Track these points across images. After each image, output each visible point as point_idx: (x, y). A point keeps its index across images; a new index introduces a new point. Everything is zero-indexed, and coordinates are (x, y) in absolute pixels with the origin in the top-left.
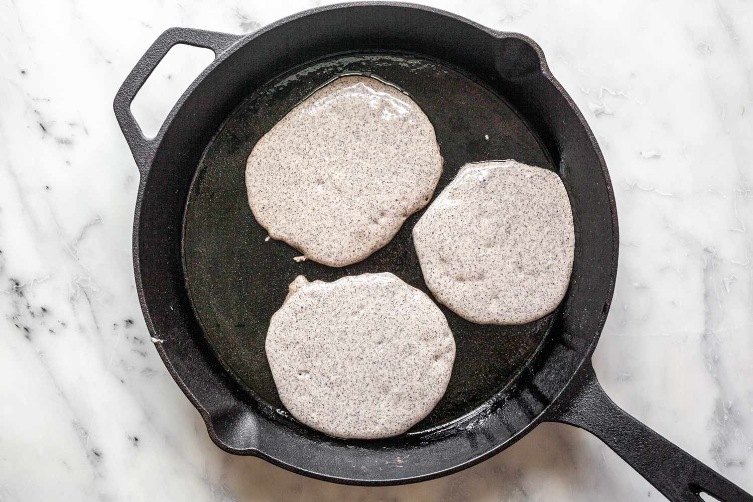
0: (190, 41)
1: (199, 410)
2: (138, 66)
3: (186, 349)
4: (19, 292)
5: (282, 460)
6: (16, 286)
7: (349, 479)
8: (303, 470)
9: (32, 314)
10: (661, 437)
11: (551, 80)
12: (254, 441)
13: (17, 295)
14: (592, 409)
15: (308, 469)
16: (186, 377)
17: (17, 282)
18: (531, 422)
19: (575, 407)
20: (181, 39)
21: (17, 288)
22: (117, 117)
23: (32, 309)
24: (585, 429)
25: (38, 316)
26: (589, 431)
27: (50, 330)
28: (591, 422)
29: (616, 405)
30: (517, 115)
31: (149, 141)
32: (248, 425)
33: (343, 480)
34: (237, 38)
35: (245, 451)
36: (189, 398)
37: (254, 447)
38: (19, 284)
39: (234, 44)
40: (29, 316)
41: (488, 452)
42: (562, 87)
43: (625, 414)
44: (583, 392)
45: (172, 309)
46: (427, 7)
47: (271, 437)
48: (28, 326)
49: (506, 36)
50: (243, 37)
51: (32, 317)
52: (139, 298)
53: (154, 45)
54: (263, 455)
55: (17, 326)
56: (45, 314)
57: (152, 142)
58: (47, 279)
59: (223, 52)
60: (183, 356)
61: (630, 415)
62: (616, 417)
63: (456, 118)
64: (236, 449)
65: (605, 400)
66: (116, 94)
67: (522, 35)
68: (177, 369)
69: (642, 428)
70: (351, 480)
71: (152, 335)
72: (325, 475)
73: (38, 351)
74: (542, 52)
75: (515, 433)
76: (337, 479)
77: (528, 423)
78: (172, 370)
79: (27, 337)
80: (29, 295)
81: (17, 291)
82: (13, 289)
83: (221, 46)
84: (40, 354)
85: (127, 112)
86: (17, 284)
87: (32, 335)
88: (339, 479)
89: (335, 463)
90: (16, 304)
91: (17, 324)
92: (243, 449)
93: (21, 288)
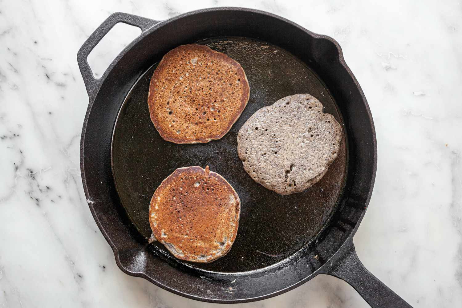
0: (127, 21)
1: (111, 246)
2: (94, 34)
3: (108, 208)
4: (33, 177)
5: (159, 282)
6: (31, 173)
7: (198, 297)
8: (171, 289)
9: (41, 190)
10: (390, 290)
11: (345, 66)
12: (143, 268)
13: (31, 179)
14: (350, 269)
15: (174, 289)
16: (106, 226)
17: (32, 171)
18: (312, 273)
19: (340, 267)
20: (122, 20)
21: (31, 174)
22: (78, 63)
23: (40, 188)
24: (345, 280)
25: (44, 192)
26: (347, 282)
27: (52, 200)
28: (349, 277)
29: (365, 268)
30: (323, 85)
31: (96, 80)
32: (141, 259)
33: (195, 297)
34: (156, 22)
35: (137, 274)
36: (106, 238)
37: (143, 272)
38: (33, 172)
39: (154, 26)
40: (38, 191)
41: (285, 289)
42: (351, 71)
43: (370, 273)
44: (346, 258)
45: (102, 183)
46: (274, 14)
47: (154, 267)
48: (38, 198)
49: (320, 37)
50: (160, 22)
51: (41, 193)
52: (81, 175)
53: (105, 22)
54: (148, 277)
55: (31, 198)
56: (49, 190)
57: (98, 81)
58: (50, 169)
59: (147, 30)
60: (105, 213)
61: (373, 275)
62: (365, 275)
63: (286, 83)
64: (132, 272)
65: (358, 264)
66: (79, 49)
67: (330, 37)
68: (100, 220)
69: (379, 283)
70: (200, 298)
71: (87, 198)
72: (184, 293)
73: (44, 213)
74: (341, 48)
75: (302, 278)
76: (191, 296)
77: (311, 274)
78: (98, 220)
79: (38, 205)
80: (38, 179)
81: (31, 176)
82: (29, 175)
83: (146, 26)
84: (46, 215)
85: (85, 61)
86: (31, 172)
87: (40, 203)
88: (192, 296)
89: (191, 286)
90: (30, 184)
91: (31, 197)
92: (136, 273)
93: (34, 175)
